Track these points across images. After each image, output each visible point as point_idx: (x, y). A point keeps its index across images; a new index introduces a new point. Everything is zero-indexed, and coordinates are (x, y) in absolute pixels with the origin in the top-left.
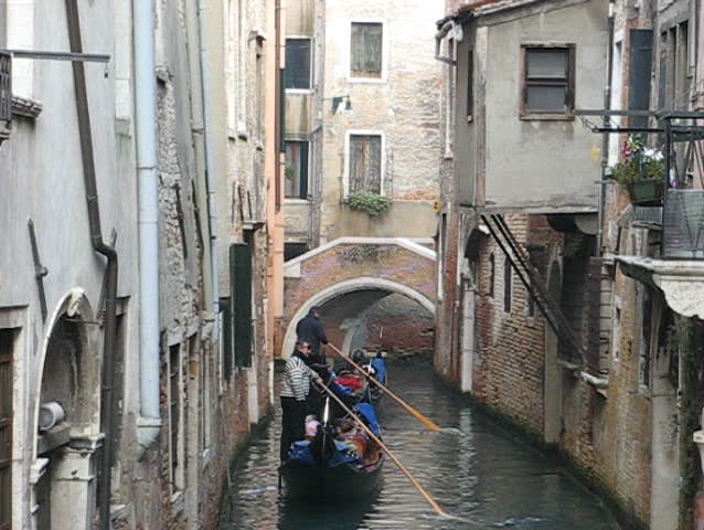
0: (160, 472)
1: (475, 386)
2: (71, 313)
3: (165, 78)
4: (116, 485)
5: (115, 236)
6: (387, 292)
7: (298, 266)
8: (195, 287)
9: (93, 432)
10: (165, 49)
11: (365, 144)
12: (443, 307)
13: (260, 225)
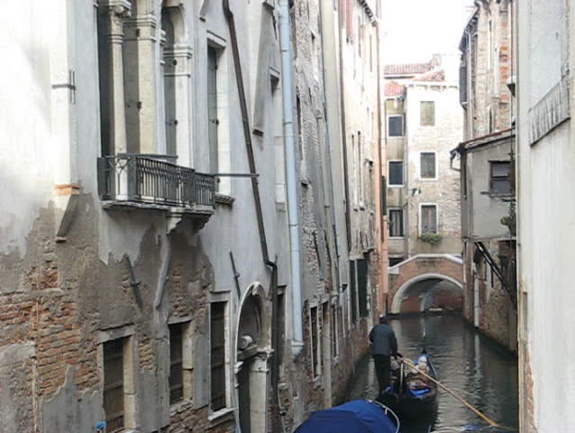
0: (306, 368)
1: (481, 324)
2: (254, 294)
3: (307, 183)
4: (282, 374)
5: (276, 257)
6: (440, 280)
7: (397, 269)
8: (326, 280)
9: (268, 349)
10: (308, 170)
11: (429, 209)
12: (466, 286)
13: (372, 250)
